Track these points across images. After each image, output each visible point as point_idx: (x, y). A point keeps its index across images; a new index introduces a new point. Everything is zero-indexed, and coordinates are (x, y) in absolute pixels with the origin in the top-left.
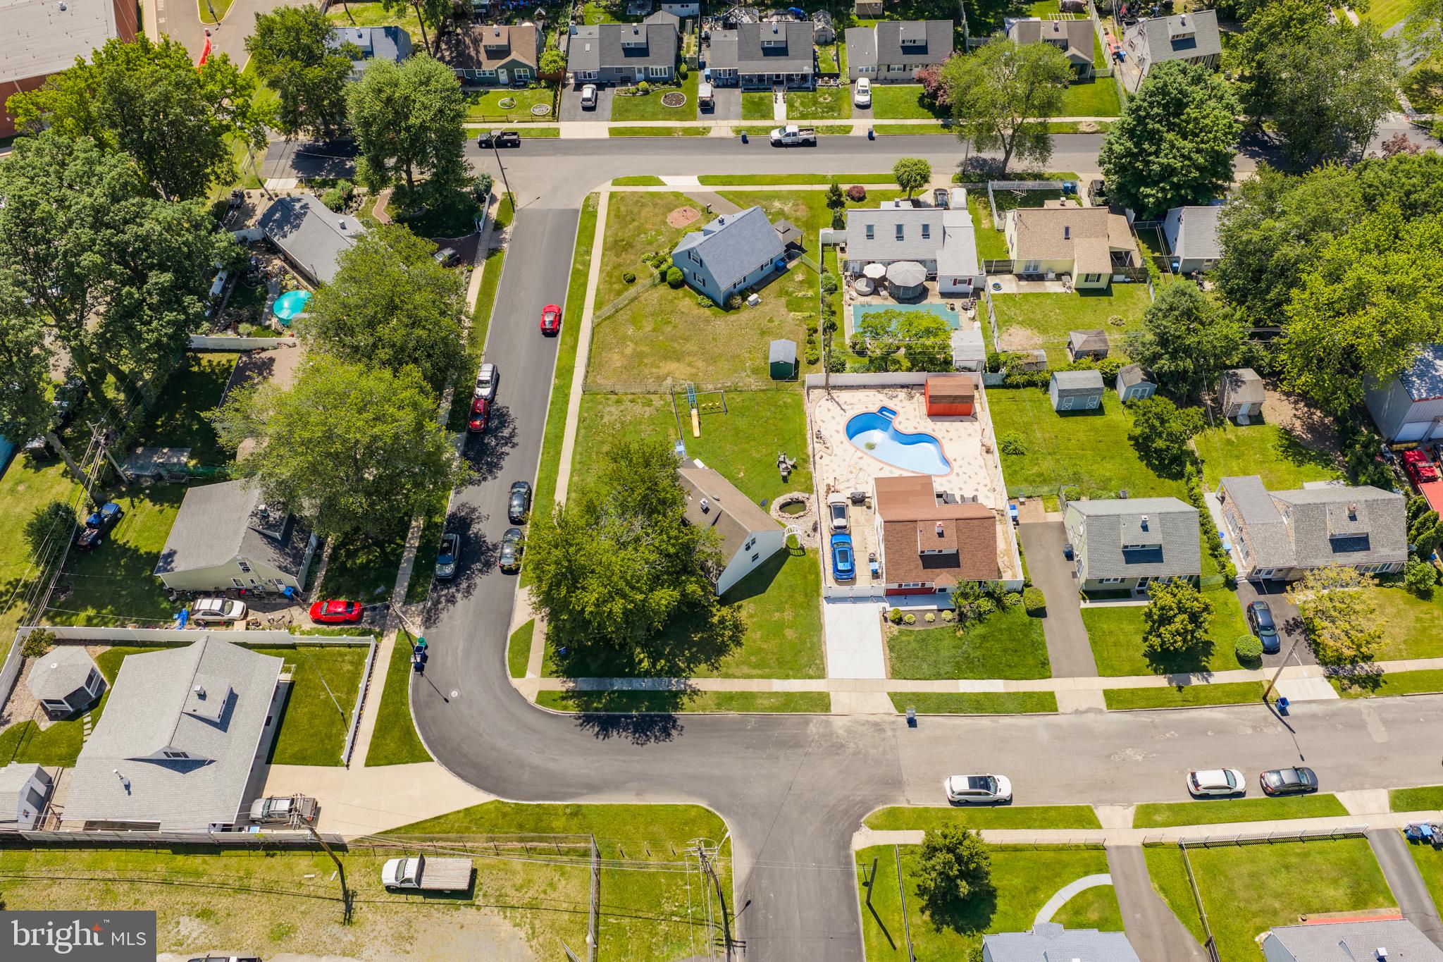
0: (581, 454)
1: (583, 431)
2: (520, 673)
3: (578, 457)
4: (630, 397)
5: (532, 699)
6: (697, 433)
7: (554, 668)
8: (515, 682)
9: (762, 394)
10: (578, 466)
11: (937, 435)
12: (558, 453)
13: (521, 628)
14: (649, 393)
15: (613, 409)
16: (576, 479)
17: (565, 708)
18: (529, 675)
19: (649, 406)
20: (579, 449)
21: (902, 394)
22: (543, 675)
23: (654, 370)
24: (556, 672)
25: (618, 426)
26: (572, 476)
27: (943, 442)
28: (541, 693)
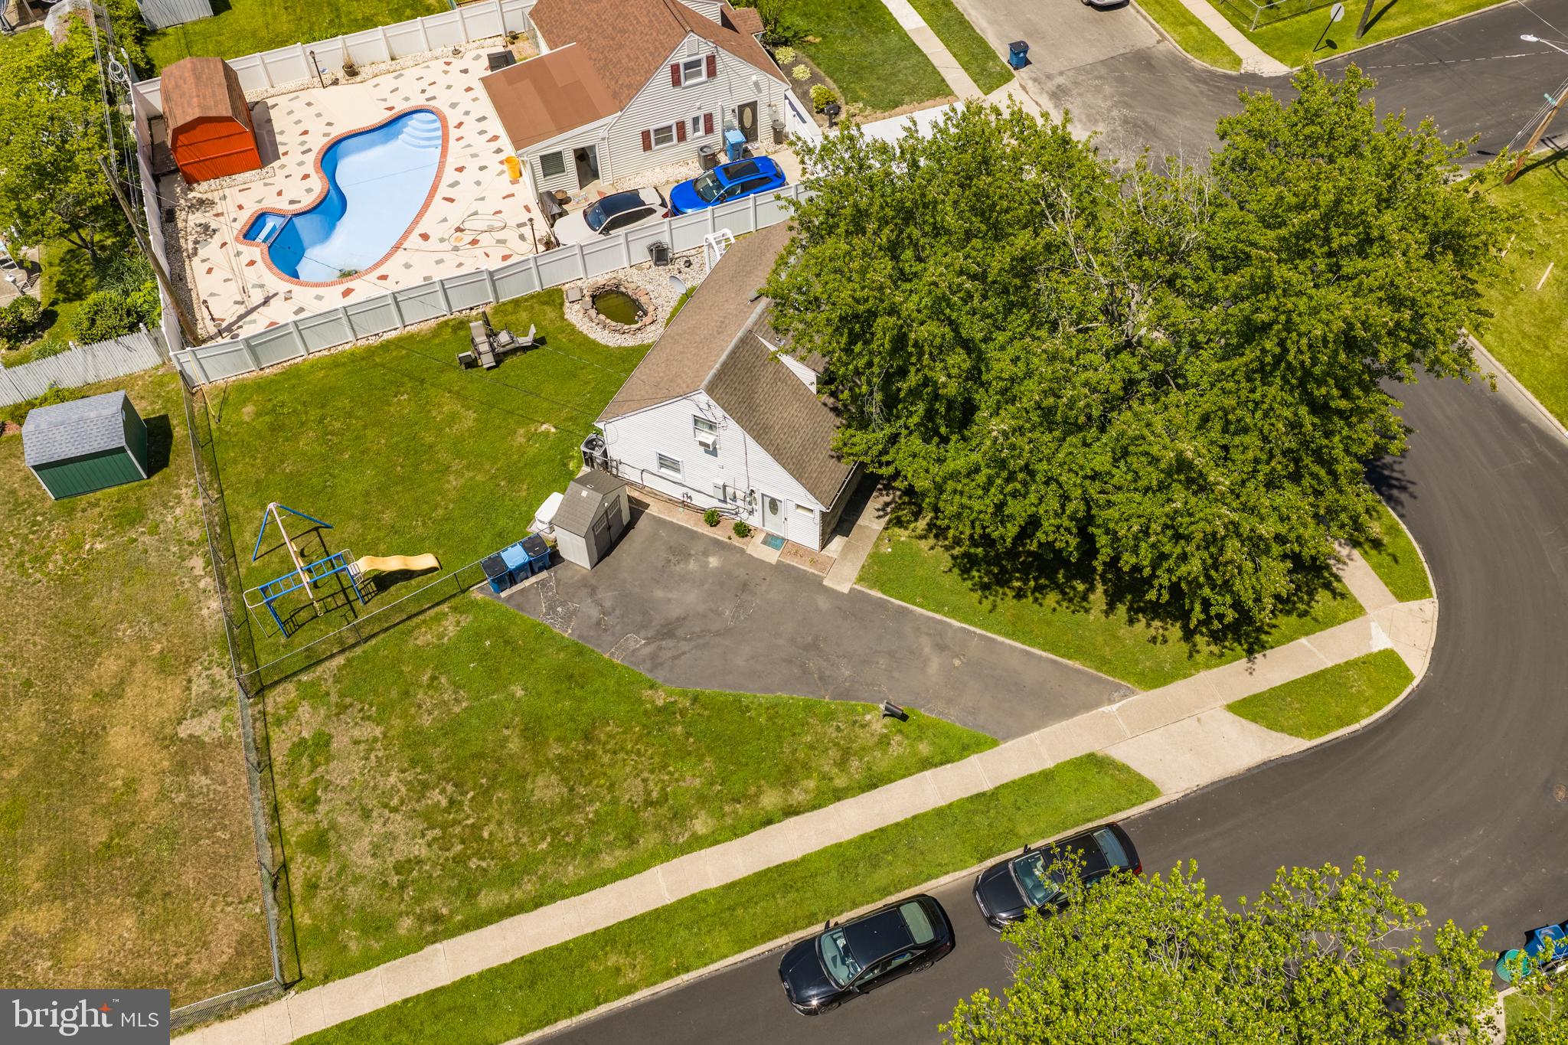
0: (593, 853)
1: (486, 900)
2: (1389, 663)
3: (607, 861)
4: (291, 815)
5: (1430, 607)
6: (426, 561)
7: (1322, 595)
8: (1418, 665)
9: (231, 473)
10: (650, 840)
11: (318, 143)
12: (608, 938)
13: (1273, 726)
14: (265, 765)
15: (359, 853)
16: (701, 825)
17: (1393, 530)
18: (1380, 642)
19: (322, 743)
20: (573, 871)
21: (189, 221)
22: (1357, 610)
23: (148, 792)
24: (1327, 586)
25: (436, 797)
26: (698, 843)
27: (336, 132)
28: (1402, 595)
